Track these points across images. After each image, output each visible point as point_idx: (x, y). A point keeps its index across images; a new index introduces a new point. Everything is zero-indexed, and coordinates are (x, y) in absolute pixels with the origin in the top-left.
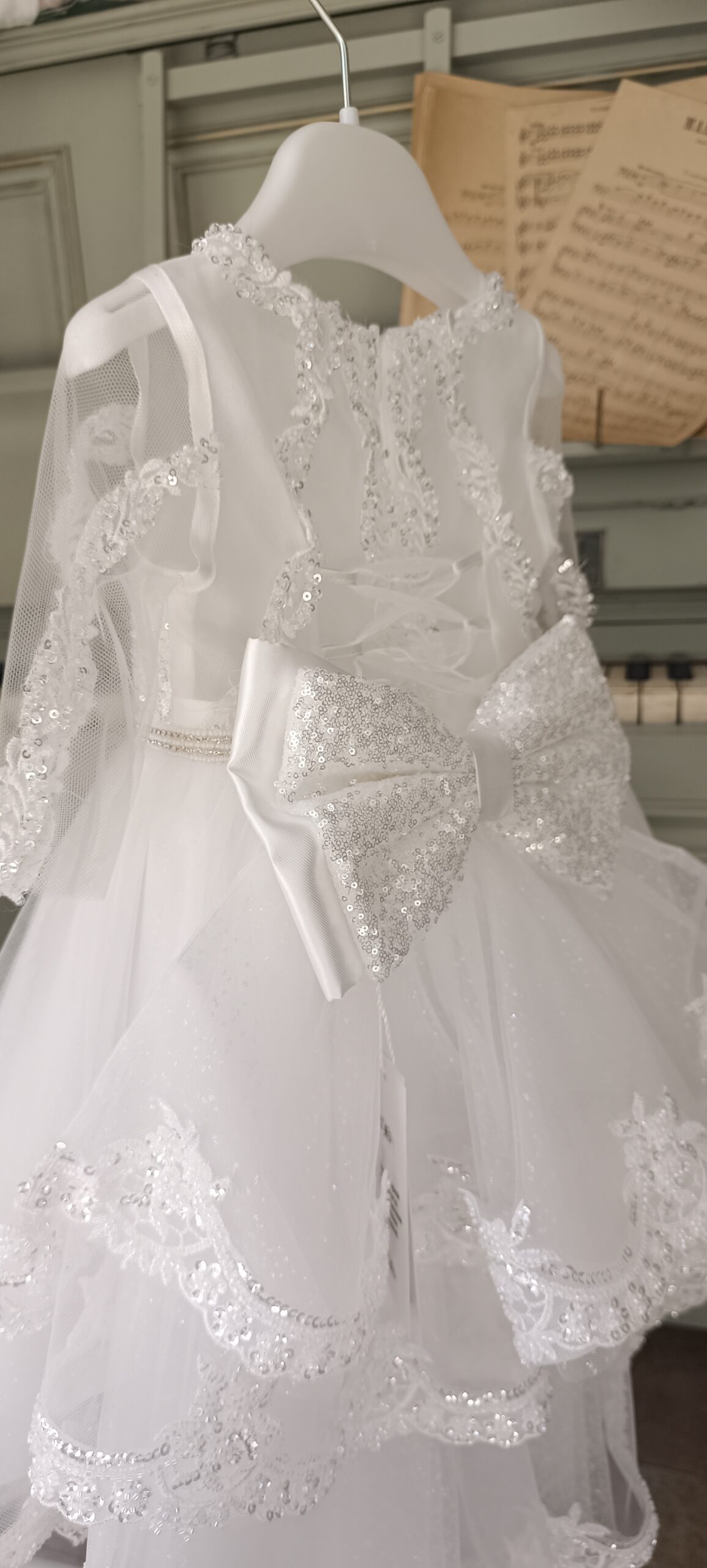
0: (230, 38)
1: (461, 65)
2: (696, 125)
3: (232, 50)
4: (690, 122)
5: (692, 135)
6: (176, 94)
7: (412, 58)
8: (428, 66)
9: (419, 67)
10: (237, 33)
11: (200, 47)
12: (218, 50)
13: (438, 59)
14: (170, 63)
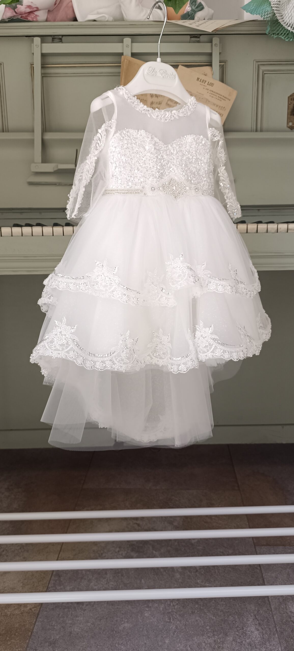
0: (61, 37)
1: (134, 55)
2: (200, 80)
3: (61, 41)
4: (198, 79)
5: (199, 83)
6: (44, 52)
7: (120, 51)
8: (124, 54)
9: (122, 54)
10: (63, 36)
11: (50, 38)
12: (56, 40)
13: (127, 53)
14: (42, 42)
